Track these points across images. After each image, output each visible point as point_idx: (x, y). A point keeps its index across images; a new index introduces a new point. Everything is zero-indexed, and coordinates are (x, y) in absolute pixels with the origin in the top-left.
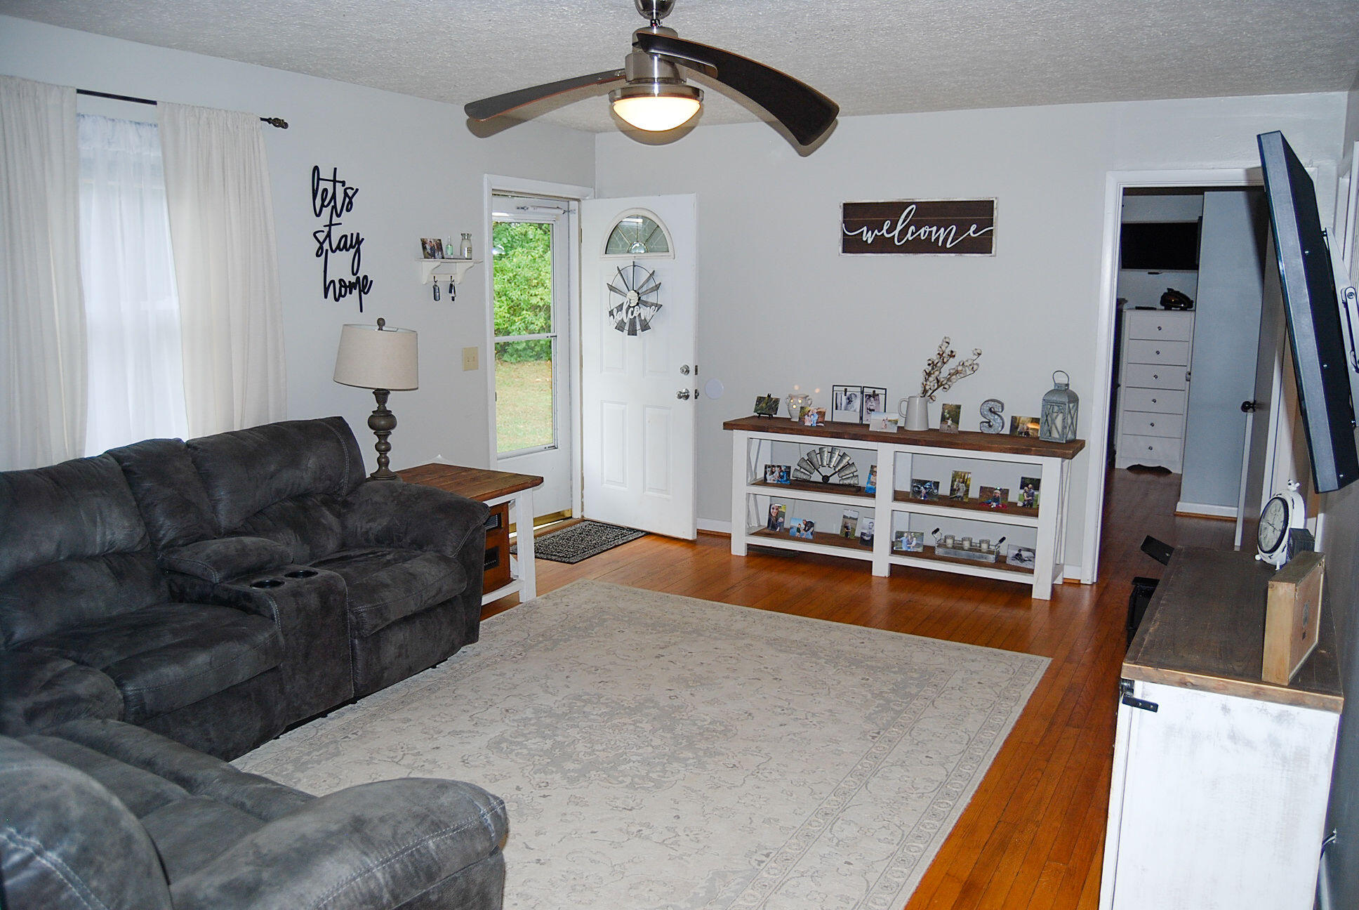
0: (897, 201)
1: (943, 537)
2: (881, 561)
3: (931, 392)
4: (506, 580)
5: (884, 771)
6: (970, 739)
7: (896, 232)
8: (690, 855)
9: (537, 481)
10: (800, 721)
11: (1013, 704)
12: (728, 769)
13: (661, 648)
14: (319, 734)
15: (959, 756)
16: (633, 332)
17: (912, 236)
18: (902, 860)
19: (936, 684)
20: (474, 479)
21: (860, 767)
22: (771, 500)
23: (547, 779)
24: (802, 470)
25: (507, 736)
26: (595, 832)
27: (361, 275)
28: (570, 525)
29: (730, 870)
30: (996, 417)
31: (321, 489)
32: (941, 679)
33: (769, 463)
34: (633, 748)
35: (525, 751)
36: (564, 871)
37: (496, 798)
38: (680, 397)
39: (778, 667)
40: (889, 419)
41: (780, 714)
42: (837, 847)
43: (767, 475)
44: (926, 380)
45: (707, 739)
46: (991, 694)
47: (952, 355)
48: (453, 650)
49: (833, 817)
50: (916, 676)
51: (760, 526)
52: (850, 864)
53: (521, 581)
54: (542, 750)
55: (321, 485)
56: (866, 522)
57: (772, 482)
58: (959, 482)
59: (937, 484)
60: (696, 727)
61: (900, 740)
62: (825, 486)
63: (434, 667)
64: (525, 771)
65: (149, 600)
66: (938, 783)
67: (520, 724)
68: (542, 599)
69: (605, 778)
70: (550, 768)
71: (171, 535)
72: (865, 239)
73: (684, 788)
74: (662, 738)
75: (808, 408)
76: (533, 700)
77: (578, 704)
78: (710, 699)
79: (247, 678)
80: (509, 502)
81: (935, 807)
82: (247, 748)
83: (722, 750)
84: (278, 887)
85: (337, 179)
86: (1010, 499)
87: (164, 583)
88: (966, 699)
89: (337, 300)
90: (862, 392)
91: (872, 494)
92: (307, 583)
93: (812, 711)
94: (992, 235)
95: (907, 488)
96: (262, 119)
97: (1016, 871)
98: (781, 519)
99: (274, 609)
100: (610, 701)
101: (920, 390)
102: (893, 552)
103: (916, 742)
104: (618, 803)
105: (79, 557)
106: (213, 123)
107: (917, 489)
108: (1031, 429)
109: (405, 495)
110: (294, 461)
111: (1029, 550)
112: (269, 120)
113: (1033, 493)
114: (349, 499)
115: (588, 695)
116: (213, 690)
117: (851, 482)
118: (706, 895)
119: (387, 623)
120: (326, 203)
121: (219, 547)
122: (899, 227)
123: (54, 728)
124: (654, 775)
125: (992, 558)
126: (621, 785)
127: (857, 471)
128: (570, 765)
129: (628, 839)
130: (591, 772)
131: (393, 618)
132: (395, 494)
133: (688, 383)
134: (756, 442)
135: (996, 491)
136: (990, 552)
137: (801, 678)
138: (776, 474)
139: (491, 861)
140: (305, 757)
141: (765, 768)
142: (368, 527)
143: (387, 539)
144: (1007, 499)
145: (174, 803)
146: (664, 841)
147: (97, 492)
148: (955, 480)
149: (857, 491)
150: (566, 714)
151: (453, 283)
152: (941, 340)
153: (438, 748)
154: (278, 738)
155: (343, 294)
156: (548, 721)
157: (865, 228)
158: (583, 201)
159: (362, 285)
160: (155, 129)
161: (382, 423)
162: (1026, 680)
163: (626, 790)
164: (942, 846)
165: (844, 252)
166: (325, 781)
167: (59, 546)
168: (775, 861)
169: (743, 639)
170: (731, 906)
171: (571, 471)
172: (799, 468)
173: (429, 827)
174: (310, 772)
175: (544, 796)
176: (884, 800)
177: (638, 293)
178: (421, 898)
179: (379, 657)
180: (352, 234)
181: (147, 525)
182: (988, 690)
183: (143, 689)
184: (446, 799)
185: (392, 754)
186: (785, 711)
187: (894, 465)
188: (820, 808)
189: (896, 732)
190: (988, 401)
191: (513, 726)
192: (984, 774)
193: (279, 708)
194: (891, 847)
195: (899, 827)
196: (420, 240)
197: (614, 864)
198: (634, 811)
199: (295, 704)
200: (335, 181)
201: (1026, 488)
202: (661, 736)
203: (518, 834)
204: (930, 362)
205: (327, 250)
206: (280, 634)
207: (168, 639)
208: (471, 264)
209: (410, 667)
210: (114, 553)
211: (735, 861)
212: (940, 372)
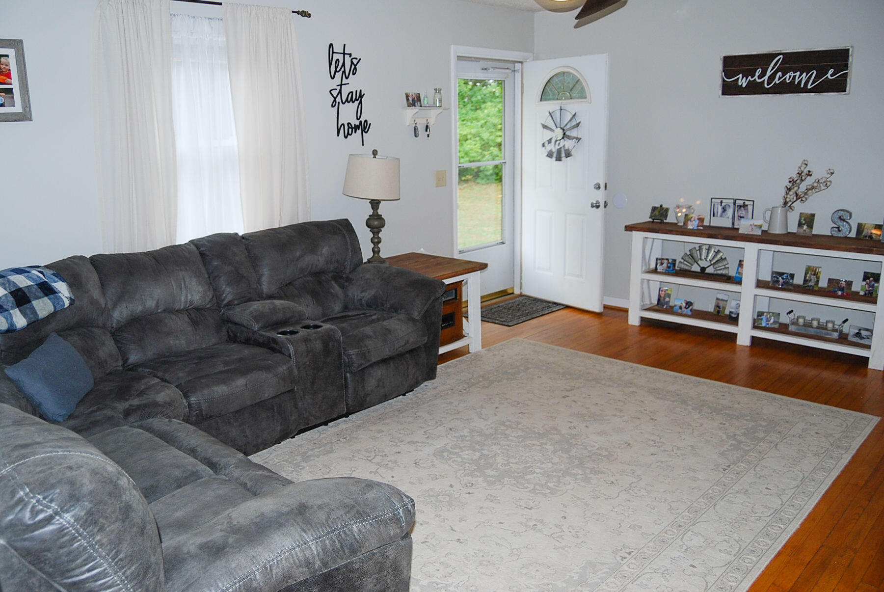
0: (767, 52)
1: (796, 317)
2: (744, 334)
3: (790, 203)
4: (459, 336)
5: (730, 496)
6: (804, 477)
7: (766, 78)
8: (570, 547)
9: (483, 267)
10: (667, 453)
11: (843, 452)
12: (608, 485)
13: (567, 391)
14: (321, 437)
15: (793, 491)
16: (559, 159)
17: (779, 80)
18: (737, 568)
19: (780, 431)
20: (438, 264)
21: (711, 492)
22: (660, 284)
23: (472, 480)
24: (685, 262)
25: (448, 447)
26: (502, 523)
27: (362, 119)
28: (511, 299)
29: (600, 562)
30: (845, 223)
31: (332, 269)
32: (785, 428)
33: (660, 257)
34: (538, 463)
35: (459, 459)
36: (476, 550)
37: (408, 497)
38: (592, 206)
39: (654, 410)
40: (755, 224)
41: (653, 446)
42: (685, 553)
43: (658, 266)
44: (787, 194)
45: (594, 461)
46: (826, 443)
47: (809, 174)
48: (417, 384)
49: (685, 529)
50: (764, 424)
51: (651, 303)
52: (694, 567)
53: (471, 337)
54: (472, 460)
55: (332, 266)
56: (733, 303)
57: (661, 271)
58: (811, 274)
59: (792, 276)
60: (587, 451)
61: (746, 474)
62: (702, 275)
63: (404, 395)
64: (458, 474)
65: (213, 340)
66: (774, 510)
67: (458, 440)
68: (486, 350)
69: (515, 484)
70: (475, 473)
71: (229, 298)
72: (740, 84)
73: (572, 496)
74: (560, 457)
75: (692, 215)
76: (470, 423)
77: (502, 428)
78: (599, 431)
79: (271, 395)
80: (463, 281)
81: (769, 528)
82: (271, 443)
83: (604, 469)
84: (238, 550)
85: (346, 52)
86: (853, 289)
87: (224, 329)
88: (804, 445)
89: (346, 137)
90: (735, 203)
91: (738, 282)
92: (315, 333)
93: (678, 446)
94: (847, 77)
95: (768, 278)
96: (293, 12)
97: (833, 587)
98: (667, 299)
99: (291, 351)
100: (525, 427)
101: (782, 201)
102: (755, 327)
103: (758, 476)
104: (522, 503)
105: (169, 311)
106: (260, 15)
107: (776, 279)
108: (874, 234)
109: (387, 274)
110: (313, 249)
111: (867, 330)
112: (298, 13)
113: (874, 285)
114: (350, 276)
115: (510, 422)
116: (249, 403)
117: (724, 272)
118: (578, 579)
119: (370, 363)
120: (338, 70)
121: (258, 306)
122: (769, 74)
123: (140, 423)
124: (551, 485)
125: (835, 335)
126: (526, 490)
127: (728, 264)
128: (490, 472)
129: (526, 531)
130: (505, 479)
131: (373, 360)
132: (381, 273)
133: (600, 196)
134: (650, 241)
135: (842, 282)
136: (835, 330)
137: (672, 419)
138: (665, 265)
139: (402, 543)
140: (309, 452)
141: (636, 486)
142: (362, 296)
143: (374, 304)
144: (851, 289)
145: (203, 479)
146: (552, 535)
147: (183, 268)
148: (808, 273)
149: (727, 280)
150: (492, 435)
151: (428, 125)
152: (801, 162)
153: (399, 452)
154: (293, 437)
155: (350, 133)
156: (479, 438)
157: (741, 76)
158: (524, 63)
159: (364, 127)
160: (222, 22)
161: (376, 223)
162: (857, 433)
163: (528, 494)
164: (772, 560)
165: (723, 94)
166: (320, 470)
167: (157, 303)
168: (635, 559)
169: (630, 387)
170: (597, 589)
171: (514, 260)
172: (682, 261)
173: (354, 515)
174: (311, 463)
175: (469, 493)
176: (728, 520)
177: (564, 130)
178: (346, 566)
179: (364, 386)
180: (356, 91)
181: (215, 290)
182: (824, 439)
183: (201, 400)
184: (370, 495)
185: (368, 454)
186: (657, 444)
187: (758, 260)
188: (675, 521)
189: (744, 467)
190: (838, 211)
191: (454, 441)
192: (813, 506)
193: (293, 418)
194: (728, 557)
195: (737, 542)
196: (404, 94)
197: (513, 548)
198: (533, 510)
199: (305, 416)
200: (344, 54)
201: (868, 281)
202: (559, 455)
203: (447, 519)
204: (791, 180)
205: (339, 103)
206: (294, 367)
207: (221, 368)
208: (441, 111)
209: (386, 395)
210: (192, 308)
211: (604, 555)
212: (799, 188)
